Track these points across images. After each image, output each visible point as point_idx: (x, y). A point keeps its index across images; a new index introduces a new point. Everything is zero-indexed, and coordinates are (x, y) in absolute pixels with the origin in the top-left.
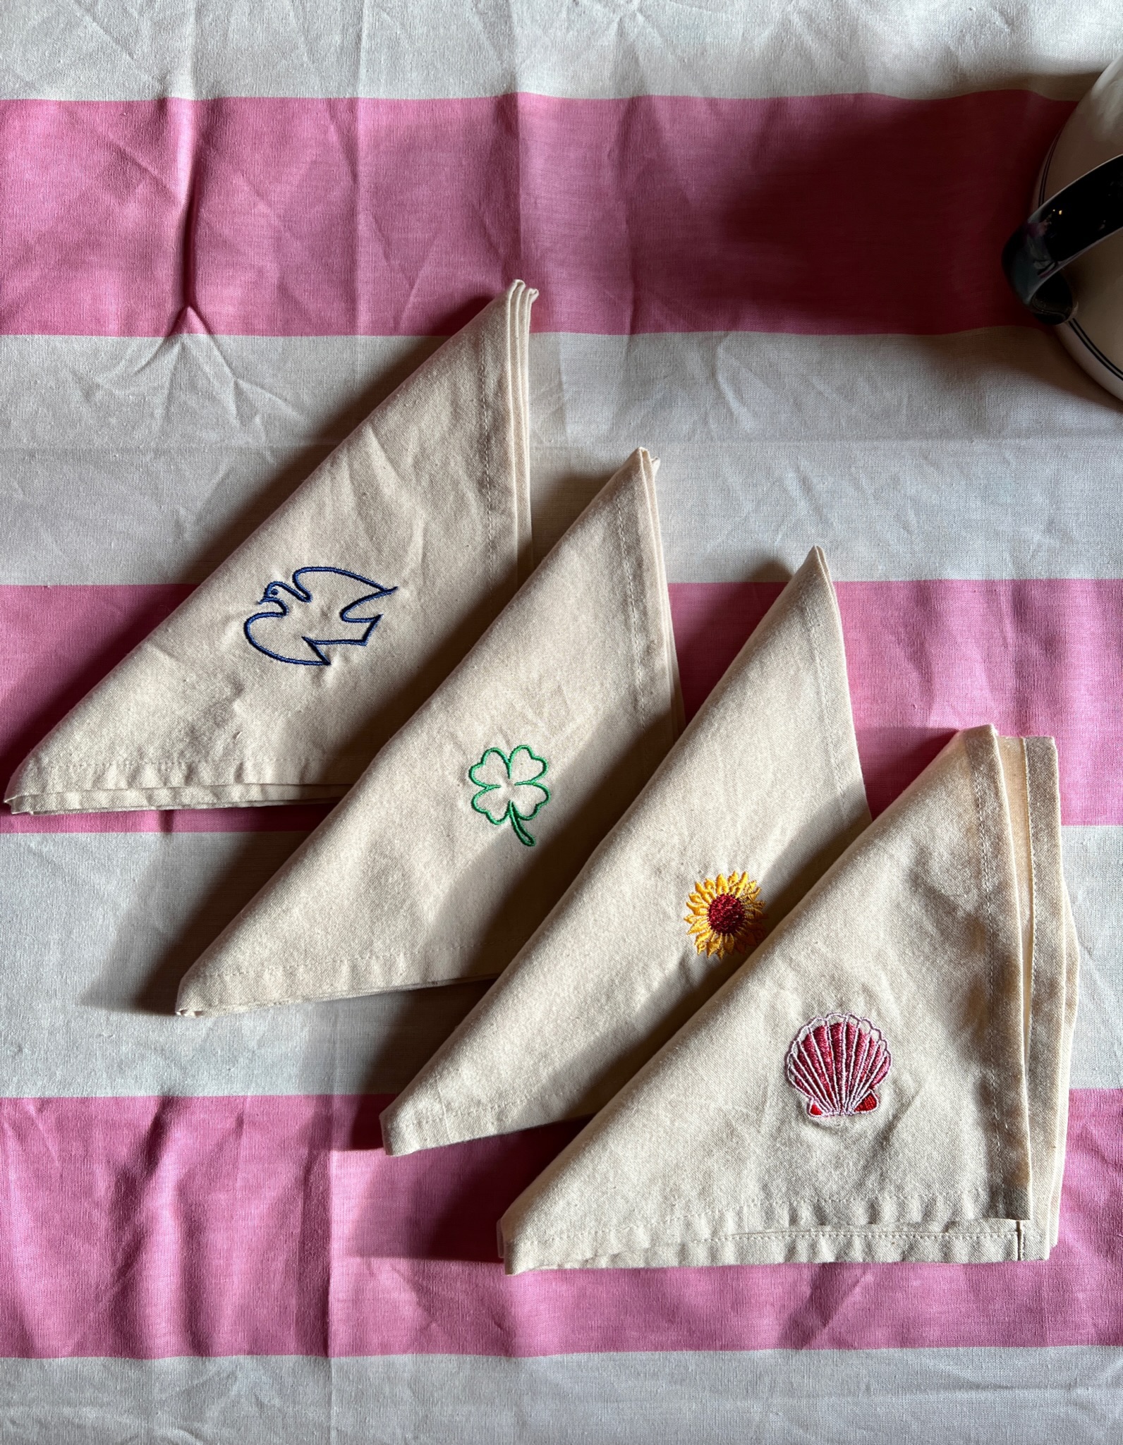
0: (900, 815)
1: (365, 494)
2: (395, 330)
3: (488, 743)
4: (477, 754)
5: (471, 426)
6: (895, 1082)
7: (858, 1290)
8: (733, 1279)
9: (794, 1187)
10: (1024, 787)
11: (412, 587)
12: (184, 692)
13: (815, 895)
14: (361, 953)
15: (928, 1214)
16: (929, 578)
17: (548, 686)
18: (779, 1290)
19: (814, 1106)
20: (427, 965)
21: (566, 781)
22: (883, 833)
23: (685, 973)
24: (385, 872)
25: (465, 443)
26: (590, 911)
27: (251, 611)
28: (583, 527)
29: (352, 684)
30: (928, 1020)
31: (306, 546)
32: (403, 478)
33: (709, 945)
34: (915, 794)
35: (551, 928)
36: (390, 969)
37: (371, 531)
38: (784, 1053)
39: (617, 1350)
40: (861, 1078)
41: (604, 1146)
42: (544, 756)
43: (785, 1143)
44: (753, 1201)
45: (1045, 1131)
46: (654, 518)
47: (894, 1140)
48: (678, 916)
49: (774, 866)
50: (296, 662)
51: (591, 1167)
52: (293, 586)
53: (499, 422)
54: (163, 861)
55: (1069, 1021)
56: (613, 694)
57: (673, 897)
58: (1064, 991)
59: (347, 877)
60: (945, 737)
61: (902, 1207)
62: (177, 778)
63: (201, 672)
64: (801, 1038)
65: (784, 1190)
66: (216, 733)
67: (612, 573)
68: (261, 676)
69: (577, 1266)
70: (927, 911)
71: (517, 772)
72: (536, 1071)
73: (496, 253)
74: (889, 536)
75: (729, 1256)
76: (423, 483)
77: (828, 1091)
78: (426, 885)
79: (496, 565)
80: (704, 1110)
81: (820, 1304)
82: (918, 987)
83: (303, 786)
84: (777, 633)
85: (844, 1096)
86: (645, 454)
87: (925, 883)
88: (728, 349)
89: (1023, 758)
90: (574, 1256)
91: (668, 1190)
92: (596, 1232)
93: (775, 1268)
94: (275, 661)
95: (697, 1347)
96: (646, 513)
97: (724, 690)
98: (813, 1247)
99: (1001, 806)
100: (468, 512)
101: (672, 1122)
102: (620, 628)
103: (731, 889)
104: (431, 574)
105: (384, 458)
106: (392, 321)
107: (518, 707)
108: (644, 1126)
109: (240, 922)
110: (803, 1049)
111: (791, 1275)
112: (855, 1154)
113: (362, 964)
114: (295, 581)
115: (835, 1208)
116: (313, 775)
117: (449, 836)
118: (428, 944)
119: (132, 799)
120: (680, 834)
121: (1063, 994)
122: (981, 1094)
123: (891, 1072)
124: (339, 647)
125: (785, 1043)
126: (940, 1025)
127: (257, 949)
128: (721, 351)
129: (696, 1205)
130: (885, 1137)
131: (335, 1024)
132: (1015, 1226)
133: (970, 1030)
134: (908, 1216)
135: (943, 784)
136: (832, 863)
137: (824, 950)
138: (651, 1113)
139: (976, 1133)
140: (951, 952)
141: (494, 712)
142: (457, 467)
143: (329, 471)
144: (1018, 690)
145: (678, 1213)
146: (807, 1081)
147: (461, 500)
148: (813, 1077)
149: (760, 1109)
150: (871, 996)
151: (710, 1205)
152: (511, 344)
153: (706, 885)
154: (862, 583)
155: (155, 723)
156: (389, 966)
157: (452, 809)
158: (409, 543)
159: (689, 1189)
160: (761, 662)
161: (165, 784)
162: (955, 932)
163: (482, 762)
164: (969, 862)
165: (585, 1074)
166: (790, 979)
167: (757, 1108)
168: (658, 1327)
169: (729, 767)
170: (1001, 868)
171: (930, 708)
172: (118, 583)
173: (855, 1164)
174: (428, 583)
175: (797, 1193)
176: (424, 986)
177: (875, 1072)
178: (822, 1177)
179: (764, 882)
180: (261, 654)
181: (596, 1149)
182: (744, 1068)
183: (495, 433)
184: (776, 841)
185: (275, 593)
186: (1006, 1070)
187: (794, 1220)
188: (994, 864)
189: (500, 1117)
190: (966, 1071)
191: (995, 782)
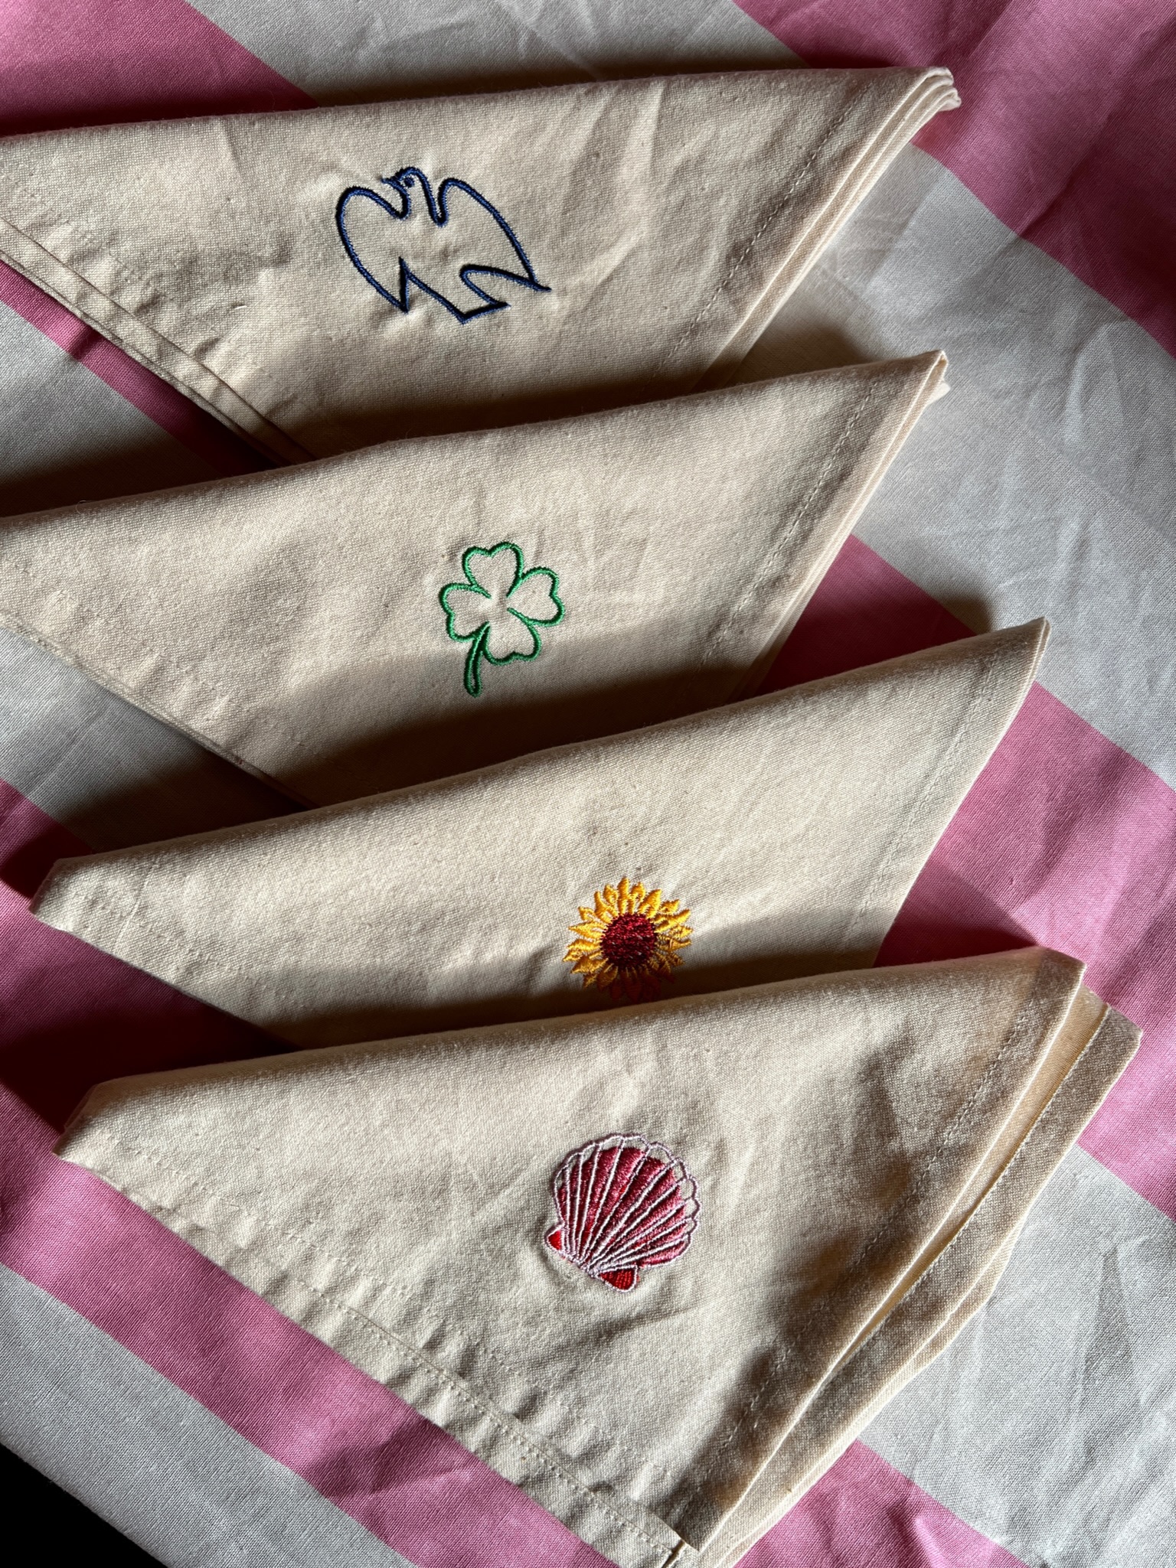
0: (912, 982)
1: (598, 155)
2: (769, 23)
3: (514, 535)
4: (492, 538)
5: (776, 175)
6: (670, 1278)
7: (442, 1479)
8: (311, 1358)
9: (463, 1308)
10: (1071, 1060)
11: (568, 302)
12: (218, 212)
13: (746, 997)
14: (181, 660)
15: (590, 1455)
16: (1135, 755)
17: (634, 529)
18: (352, 1411)
19: (558, 1234)
20: (246, 732)
21: (569, 654)
22: (878, 987)
23: (532, 970)
24: (280, 587)
25: (753, 191)
26: (480, 813)
27: (365, 181)
28: (813, 382)
29: (413, 354)
30: (762, 1237)
31: (487, 159)
32: (654, 171)
33: (583, 959)
34: (946, 972)
35: (421, 797)
36: (200, 703)
37: (572, 202)
38: (573, 1147)
39: (117, 1336)
40: (637, 1244)
41: (283, 1091)
42: (567, 604)
43: (492, 1251)
44: (404, 1288)
45: (794, 1465)
46: (900, 438)
47: (617, 1341)
48: (575, 899)
49: (725, 930)
50: (370, 280)
51: (249, 1103)
52: (435, 193)
53: (811, 195)
54: (44, 386)
55: (919, 1362)
56: (698, 599)
57: (586, 872)
58: (943, 1324)
59: (233, 558)
60: (1019, 941)
61: (567, 1425)
62: (131, 298)
63: (254, 204)
64: (605, 1145)
65: (449, 1302)
66: (216, 285)
67: (804, 462)
68: (319, 264)
69: (145, 1206)
70: (858, 1113)
71: (522, 597)
72: (274, 948)
73: (946, 30)
74: (1126, 676)
75: (326, 1330)
76: (672, 198)
77: (587, 1228)
78: (316, 641)
79: (682, 353)
80: (431, 1140)
81: (388, 1463)
82: (781, 1191)
83: (265, 421)
84: (936, 672)
85: (601, 1248)
86: (942, 363)
87: (881, 1080)
88: (1112, 335)
89: (1094, 1027)
90: (148, 1191)
91: (317, 1200)
92: (196, 1184)
93: (369, 1383)
94: (348, 260)
95: (210, 1403)
96: (895, 424)
97: (828, 688)
98: (430, 1393)
99: (1033, 1059)
100: (696, 270)
101: (384, 1126)
102: (764, 530)
103: (657, 916)
104: (599, 306)
105: (651, 133)
106: (774, 11)
107: (581, 524)
108: (347, 1104)
109: (72, 513)
110: (596, 1159)
111: (381, 1404)
112: (561, 1325)
113: (172, 672)
114: (442, 189)
115: (490, 1368)
116: (287, 418)
117: (387, 606)
118: (265, 711)
119: (61, 282)
120: (651, 808)
121: (939, 1326)
122: (754, 1367)
123: (675, 1263)
124: (432, 302)
125: (582, 1136)
126: (771, 1252)
127: (67, 559)
128: (1103, 332)
129: (335, 1242)
130: (609, 1331)
131: (90, 721)
132: (674, 1544)
133: (799, 1285)
134: (564, 1442)
135: (986, 985)
136: (793, 977)
137: (709, 1065)
138: (367, 1096)
139: (716, 1405)
140: (849, 1181)
141: (550, 506)
142: (724, 211)
143: (578, 97)
144: (1135, 953)
145: (309, 1235)
146: (573, 1200)
147: (700, 248)
148: (583, 1200)
149: (494, 1190)
150: (720, 1160)
151: (352, 1254)
152: (893, 121)
153: (634, 889)
154: (1059, 703)
155: (156, 219)
156: (201, 700)
157: (414, 578)
158: (602, 252)
159: (343, 1217)
160: (894, 689)
161: (112, 293)
162: (871, 1161)
163: (490, 551)
164: (949, 1095)
165: (327, 995)
166: (646, 1068)
167: (492, 1186)
168: (184, 1347)
169: (765, 777)
170: (981, 1129)
171: (1027, 896)
172: (244, 43)
173: (552, 1335)
174: (589, 313)
175: (460, 1318)
176: (223, 754)
177: (655, 1250)
178: (503, 1321)
179: (700, 939)
180: (338, 239)
181: (271, 1088)
182: (513, 1128)
183: (797, 204)
184: (750, 904)
185: (410, 183)
186: (806, 1361)
187: (433, 1345)
188: (976, 1119)
189: (192, 969)
190: (758, 1327)
191: (1046, 1028)
